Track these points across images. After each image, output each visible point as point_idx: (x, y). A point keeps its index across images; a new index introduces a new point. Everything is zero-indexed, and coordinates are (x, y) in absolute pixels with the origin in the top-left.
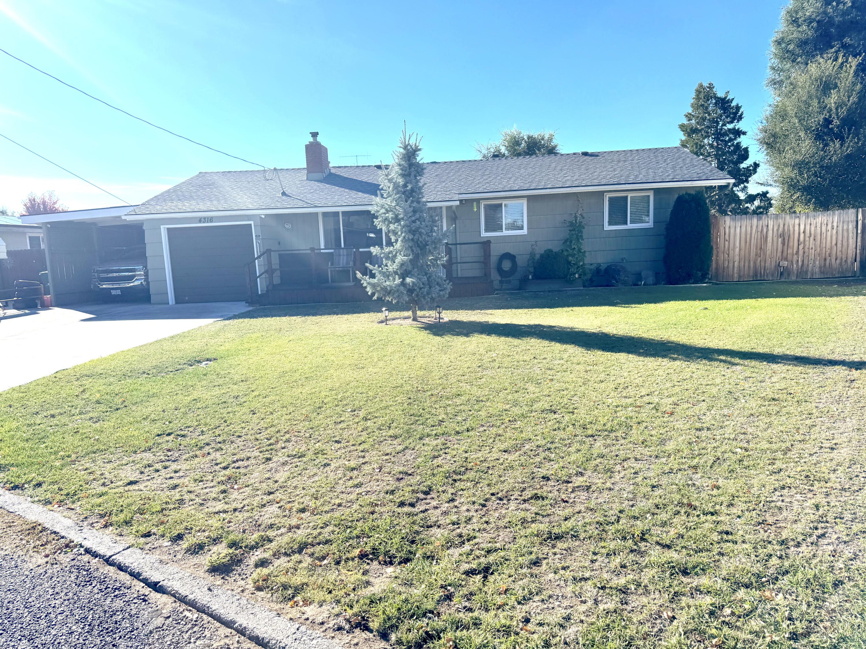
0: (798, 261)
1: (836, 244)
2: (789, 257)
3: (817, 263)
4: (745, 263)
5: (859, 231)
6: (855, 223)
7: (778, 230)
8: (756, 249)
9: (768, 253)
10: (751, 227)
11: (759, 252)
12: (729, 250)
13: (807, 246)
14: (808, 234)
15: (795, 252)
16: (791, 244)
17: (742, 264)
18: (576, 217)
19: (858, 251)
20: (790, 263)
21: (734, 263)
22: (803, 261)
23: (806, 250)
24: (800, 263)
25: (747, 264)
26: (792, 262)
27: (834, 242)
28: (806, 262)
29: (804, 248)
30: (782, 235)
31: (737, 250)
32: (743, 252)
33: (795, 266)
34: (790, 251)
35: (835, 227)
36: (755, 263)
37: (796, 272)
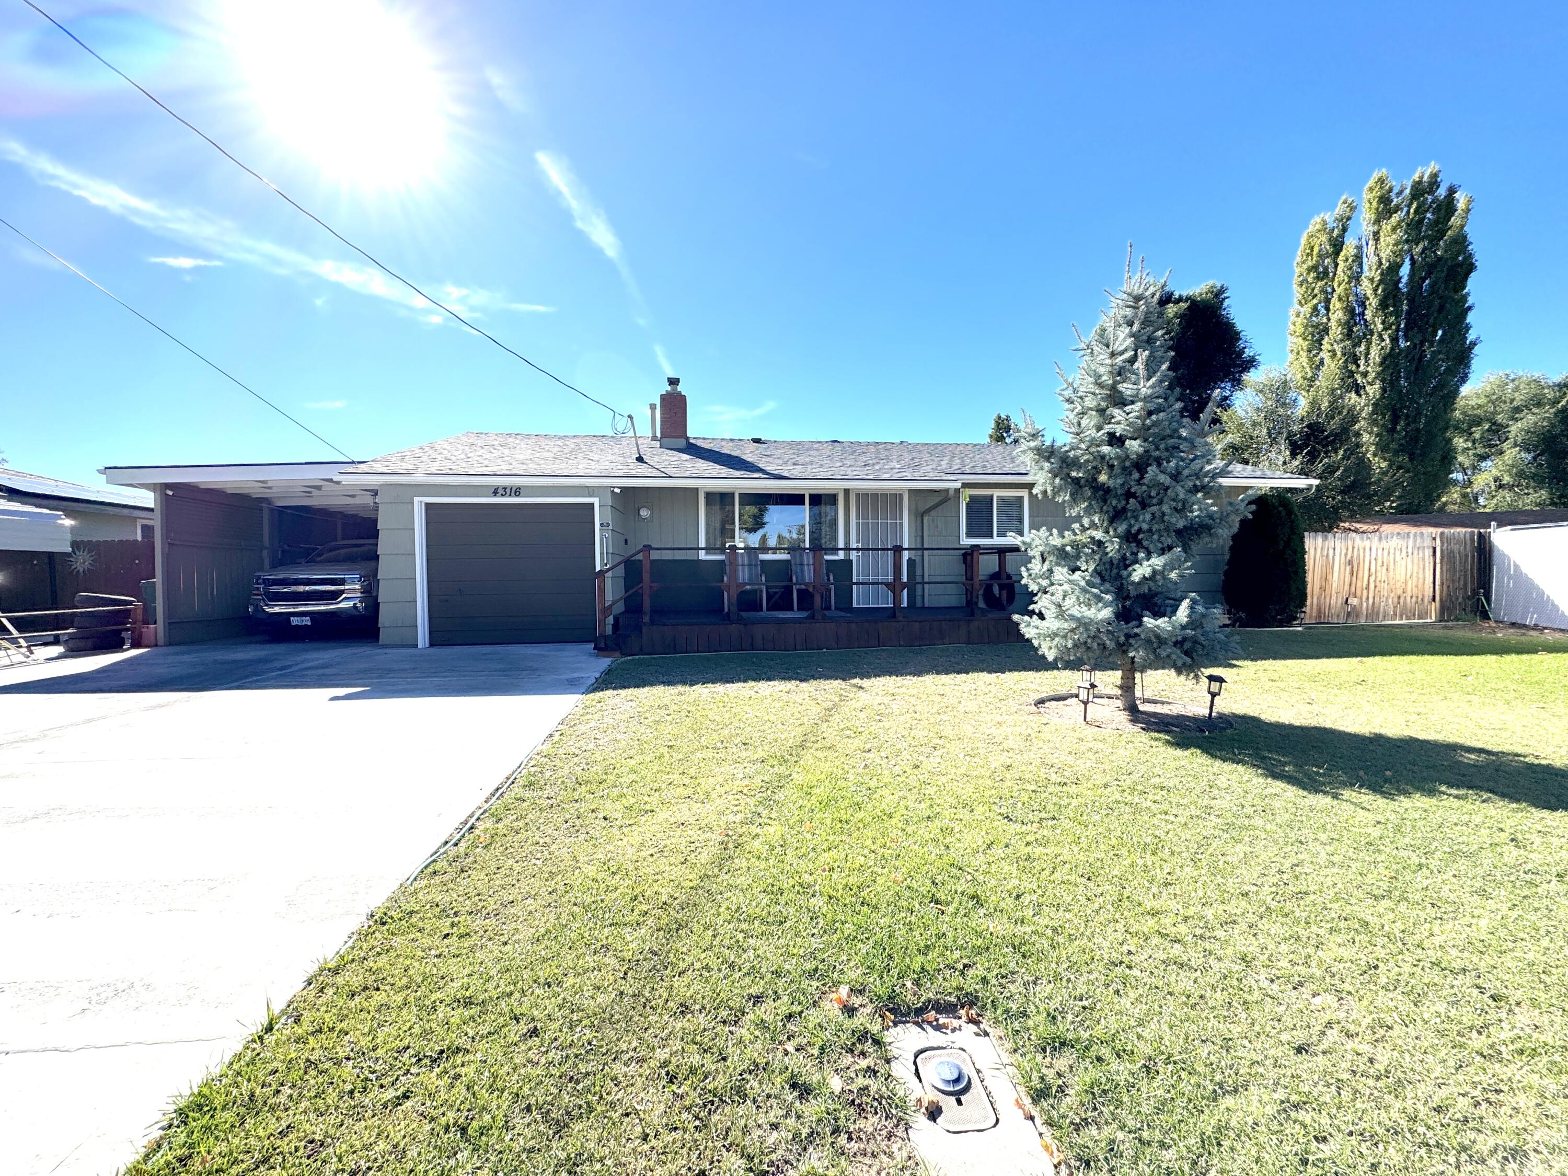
0: (1368, 598)
1: (1411, 578)
2: (1358, 593)
3: (1390, 601)
5: (1438, 560)
7: (1346, 554)
8: (1320, 579)
9: (1334, 586)
10: (1315, 549)
11: (1323, 583)
13: (1378, 579)
14: (1380, 563)
15: (1365, 586)
16: (1360, 574)
19: (1437, 587)
20: (1359, 601)
22: (1374, 598)
23: (1378, 584)
24: (1370, 601)
26: (1361, 599)
27: (1409, 574)
28: (1377, 599)
29: (1375, 581)
30: (1350, 563)
33: (1365, 604)
34: (1359, 584)
35: (1410, 554)
36: (1318, 599)
37: (1365, 613)
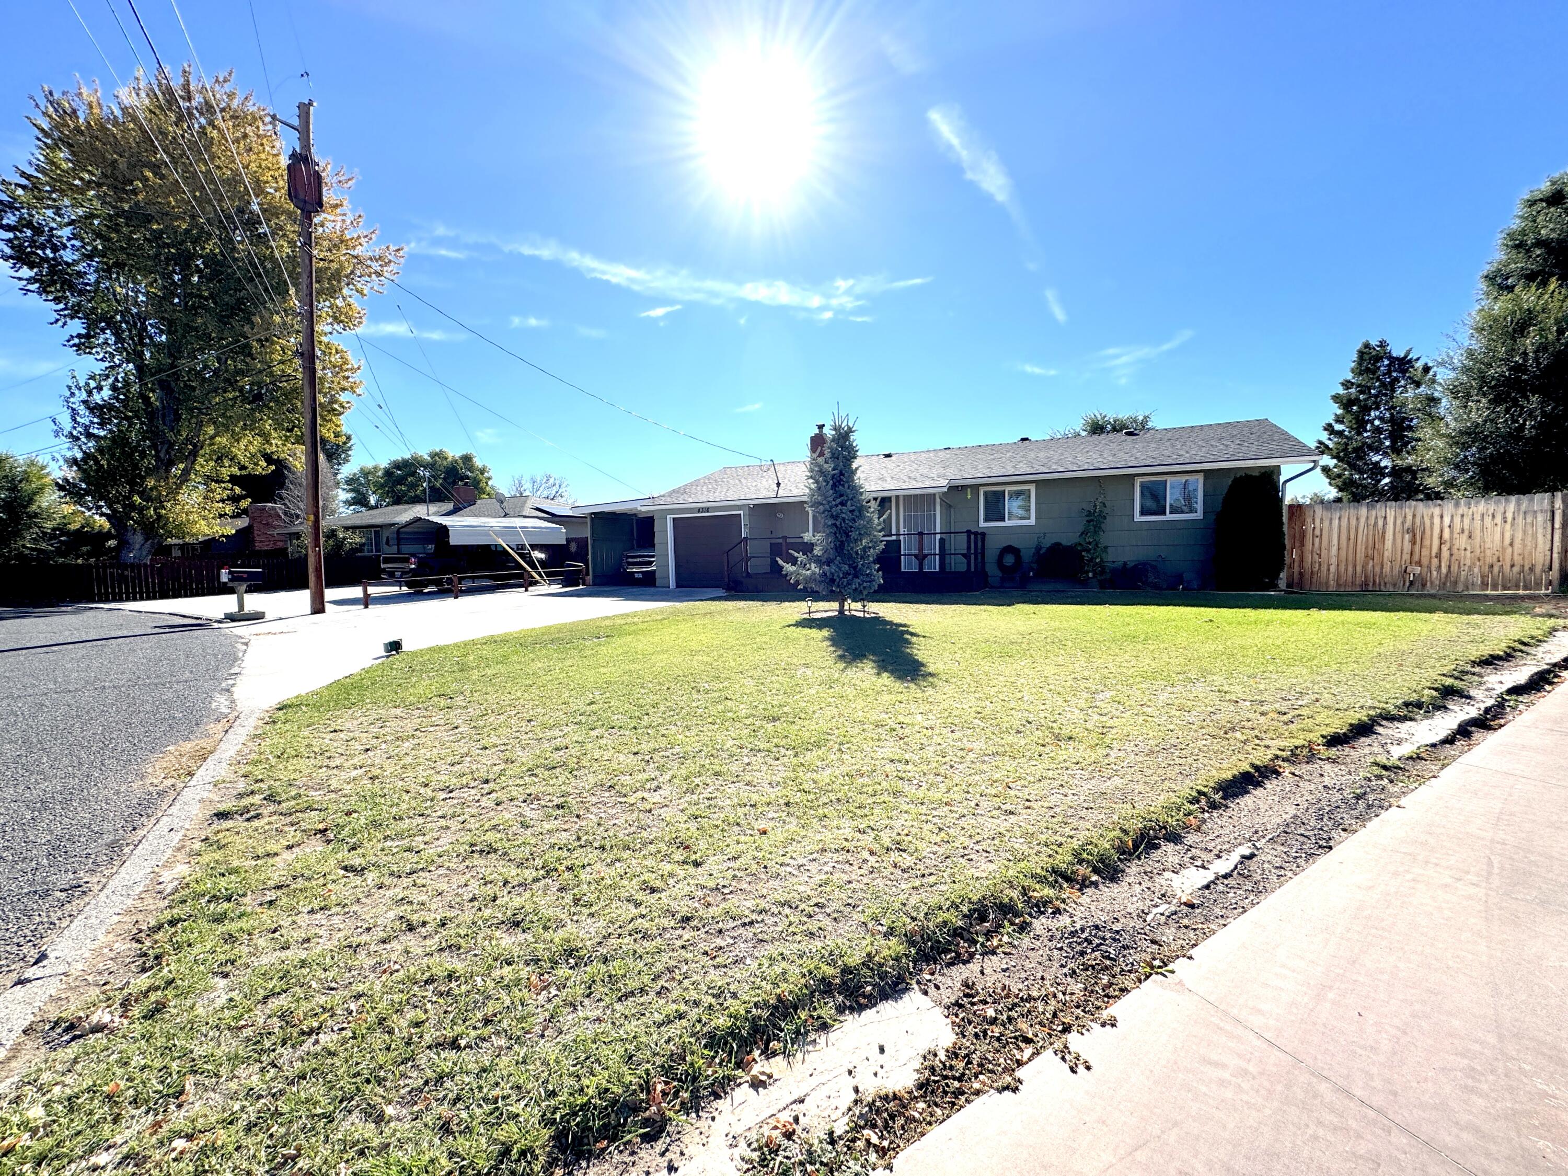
0: (1440, 566)
1: (1511, 544)
2: (1425, 561)
3: (1476, 570)
4: (1347, 565)
5: (1557, 526)
6: (1549, 514)
7: (1403, 523)
8: (1366, 548)
9: (1386, 554)
10: (1358, 519)
11: (1370, 552)
12: (1320, 549)
13: (1456, 547)
14: (1457, 529)
15: (1434, 554)
16: (1427, 542)
17: (1342, 568)
18: (1095, 506)
19: (1555, 556)
20: (1425, 569)
21: (1329, 566)
22: (1449, 567)
23: (1455, 551)
24: (1444, 570)
25: (1350, 569)
26: (1429, 567)
27: (1507, 541)
28: (1455, 568)
29: (1450, 549)
30: (1412, 531)
31: (1334, 550)
32: (1343, 554)
33: (1435, 573)
34: (1425, 552)
35: (1509, 519)
36: (1364, 567)
37: (1437, 582)
